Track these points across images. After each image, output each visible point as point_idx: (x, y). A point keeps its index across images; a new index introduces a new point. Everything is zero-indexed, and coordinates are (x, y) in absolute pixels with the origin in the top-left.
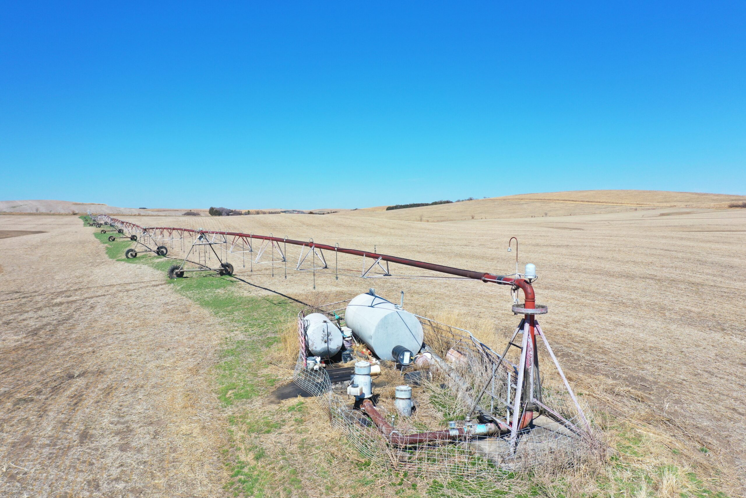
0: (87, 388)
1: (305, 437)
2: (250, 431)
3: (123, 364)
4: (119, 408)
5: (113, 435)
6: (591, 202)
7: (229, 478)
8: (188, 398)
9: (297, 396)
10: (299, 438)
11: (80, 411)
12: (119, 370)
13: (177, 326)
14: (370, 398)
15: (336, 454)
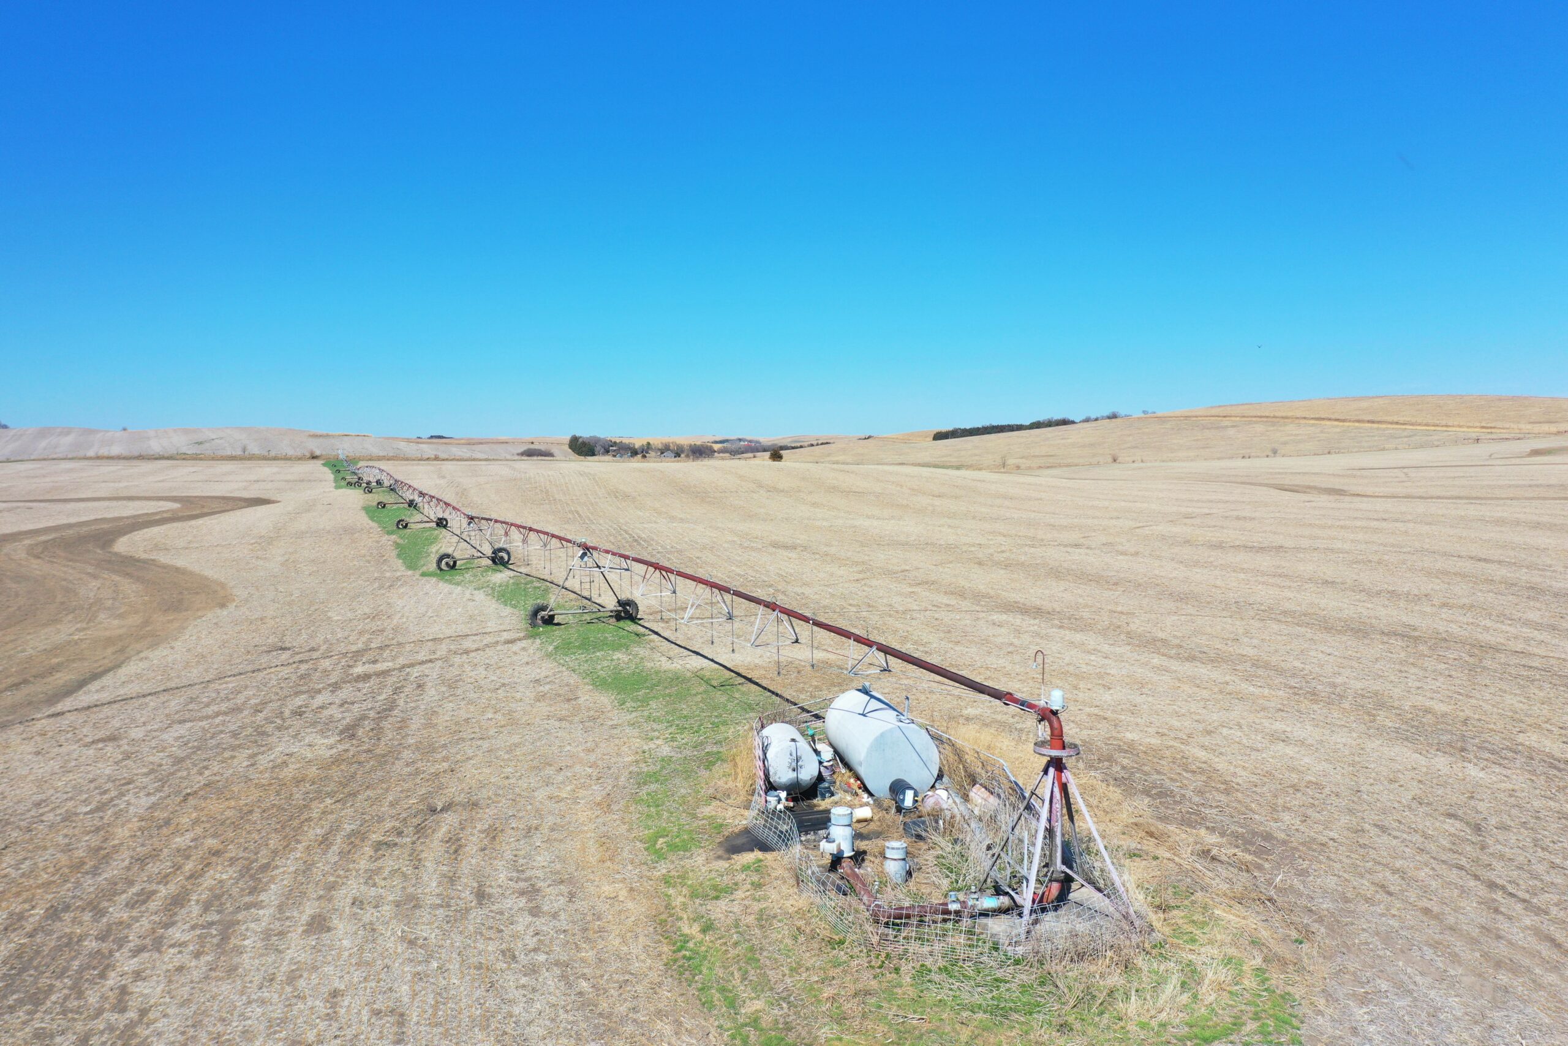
0: (462, 829)
1: (764, 906)
2: (693, 895)
3: (501, 792)
4: (514, 859)
5: (517, 895)
7: (670, 953)
8: (605, 848)
9: (752, 850)
10: (756, 907)
11: (464, 862)
12: (498, 802)
13: (564, 726)
14: (850, 858)
15: (803, 928)
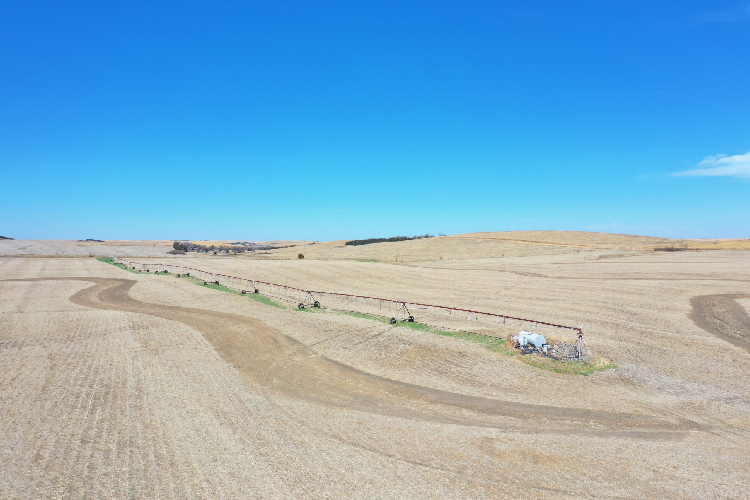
6: (539, 242)
